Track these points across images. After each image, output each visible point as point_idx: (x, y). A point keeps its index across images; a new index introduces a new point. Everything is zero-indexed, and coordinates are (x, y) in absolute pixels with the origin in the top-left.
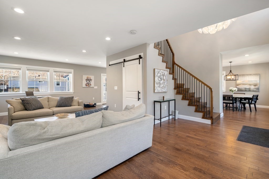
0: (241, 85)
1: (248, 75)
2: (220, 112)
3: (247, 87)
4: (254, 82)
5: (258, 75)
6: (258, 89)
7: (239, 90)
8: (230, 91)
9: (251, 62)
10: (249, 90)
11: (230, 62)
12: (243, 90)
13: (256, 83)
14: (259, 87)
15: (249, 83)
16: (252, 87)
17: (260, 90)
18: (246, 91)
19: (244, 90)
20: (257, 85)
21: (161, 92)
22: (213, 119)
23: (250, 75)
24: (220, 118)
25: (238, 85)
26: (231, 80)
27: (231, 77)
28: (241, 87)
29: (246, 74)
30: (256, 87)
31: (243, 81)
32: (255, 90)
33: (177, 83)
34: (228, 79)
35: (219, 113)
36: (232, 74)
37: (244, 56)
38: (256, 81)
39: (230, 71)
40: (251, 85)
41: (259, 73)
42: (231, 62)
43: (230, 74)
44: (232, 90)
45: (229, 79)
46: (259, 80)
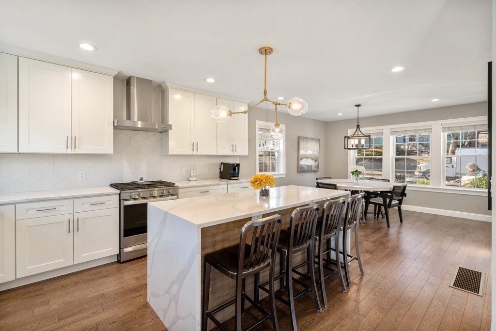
0: (304, 159)
9: (341, 114)
11: (356, 106)
12: (305, 169)
18: (308, 171)
20: (317, 160)
30: (317, 163)
32: (315, 169)
34: (352, 146)
39: (356, 127)
42: (358, 106)
45: (354, 147)
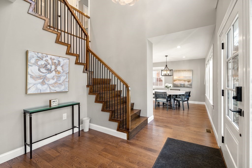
0: (177, 81)
1: (183, 71)
2: (148, 116)
3: (182, 83)
4: (188, 78)
5: (191, 71)
6: (191, 85)
7: (175, 86)
8: (166, 87)
10: (184, 86)
12: (178, 86)
13: (189, 79)
14: (192, 83)
15: (183, 79)
16: (186, 83)
17: (193, 86)
18: (181, 87)
19: (180, 86)
20: (190, 81)
21: (49, 92)
22: (129, 132)
23: (185, 71)
24: (147, 123)
25: (174, 81)
26: (166, 76)
27: (167, 73)
28: (177, 83)
29: (181, 69)
30: (190, 83)
31: (179, 77)
32: (188, 86)
33: (93, 78)
34: (164, 74)
35: (146, 117)
36: (167, 69)
37: (176, 47)
38: (190, 77)
39: (166, 66)
40: (185, 81)
41: (192, 69)
43: (166, 69)
44: (168, 86)
46: (192, 76)
